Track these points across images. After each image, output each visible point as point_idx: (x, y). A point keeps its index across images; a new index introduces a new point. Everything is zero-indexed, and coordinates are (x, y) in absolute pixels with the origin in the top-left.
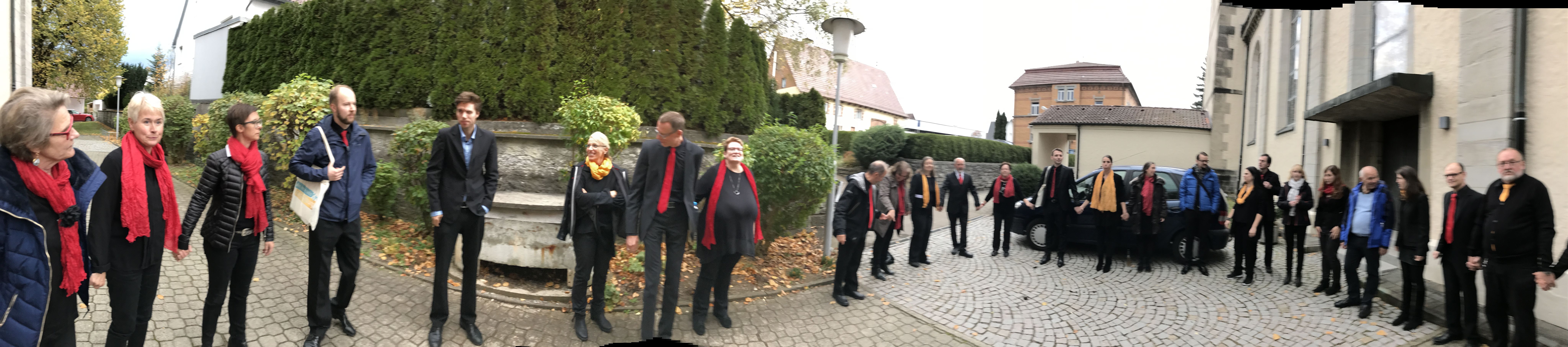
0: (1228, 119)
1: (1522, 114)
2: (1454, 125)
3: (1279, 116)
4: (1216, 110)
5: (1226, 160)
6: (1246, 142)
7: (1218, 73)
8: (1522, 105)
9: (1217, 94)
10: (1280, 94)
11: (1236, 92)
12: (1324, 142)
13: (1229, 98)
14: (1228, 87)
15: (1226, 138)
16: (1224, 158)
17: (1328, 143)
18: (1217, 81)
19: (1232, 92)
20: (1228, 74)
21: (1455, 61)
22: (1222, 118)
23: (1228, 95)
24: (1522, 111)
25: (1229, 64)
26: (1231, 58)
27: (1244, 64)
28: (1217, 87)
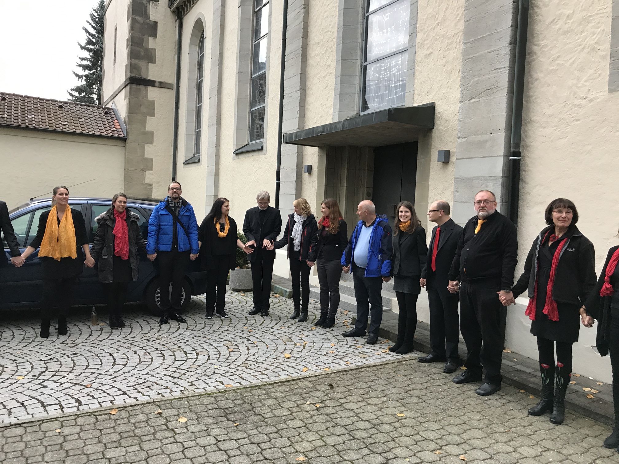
0: (151, 124)
1: (518, 154)
2: (453, 159)
3: (238, 129)
4: (132, 109)
5: (150, 185)
6: (181, 159)
7: (133, 55)
8: (518, 145)
9: (134, 86)
10: (239, 100)
11: (162, 85)
12: (304, 169)
13: (153, 93)
14: (150, 78)
15: (150, 151)
16: (147, 181)
17: (310, 169)
18: (132, 67)
19: (157, 84)
20: (150, 57)
21: (457, 94)
22: (144, 123)
23: (150, 88)
24: (516, 150)
25: (151, 43)
26: (155, 35)
27: (175, 47)
28: (133, 75)
